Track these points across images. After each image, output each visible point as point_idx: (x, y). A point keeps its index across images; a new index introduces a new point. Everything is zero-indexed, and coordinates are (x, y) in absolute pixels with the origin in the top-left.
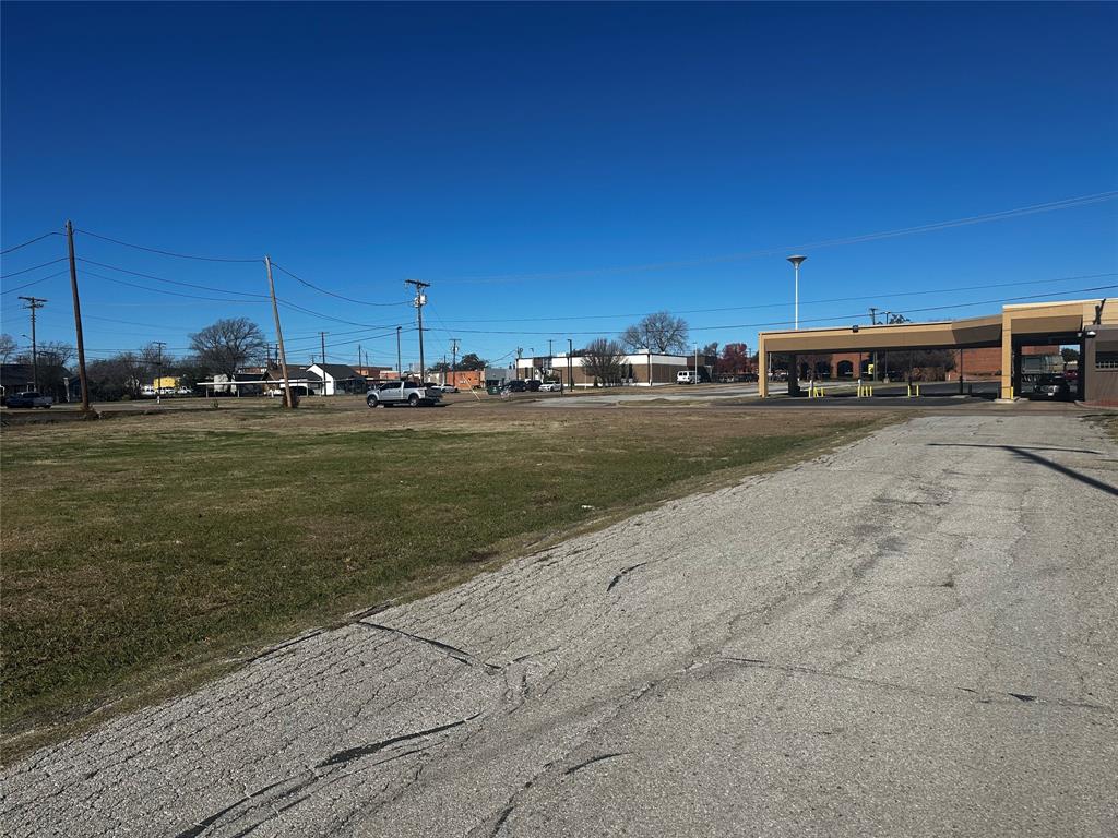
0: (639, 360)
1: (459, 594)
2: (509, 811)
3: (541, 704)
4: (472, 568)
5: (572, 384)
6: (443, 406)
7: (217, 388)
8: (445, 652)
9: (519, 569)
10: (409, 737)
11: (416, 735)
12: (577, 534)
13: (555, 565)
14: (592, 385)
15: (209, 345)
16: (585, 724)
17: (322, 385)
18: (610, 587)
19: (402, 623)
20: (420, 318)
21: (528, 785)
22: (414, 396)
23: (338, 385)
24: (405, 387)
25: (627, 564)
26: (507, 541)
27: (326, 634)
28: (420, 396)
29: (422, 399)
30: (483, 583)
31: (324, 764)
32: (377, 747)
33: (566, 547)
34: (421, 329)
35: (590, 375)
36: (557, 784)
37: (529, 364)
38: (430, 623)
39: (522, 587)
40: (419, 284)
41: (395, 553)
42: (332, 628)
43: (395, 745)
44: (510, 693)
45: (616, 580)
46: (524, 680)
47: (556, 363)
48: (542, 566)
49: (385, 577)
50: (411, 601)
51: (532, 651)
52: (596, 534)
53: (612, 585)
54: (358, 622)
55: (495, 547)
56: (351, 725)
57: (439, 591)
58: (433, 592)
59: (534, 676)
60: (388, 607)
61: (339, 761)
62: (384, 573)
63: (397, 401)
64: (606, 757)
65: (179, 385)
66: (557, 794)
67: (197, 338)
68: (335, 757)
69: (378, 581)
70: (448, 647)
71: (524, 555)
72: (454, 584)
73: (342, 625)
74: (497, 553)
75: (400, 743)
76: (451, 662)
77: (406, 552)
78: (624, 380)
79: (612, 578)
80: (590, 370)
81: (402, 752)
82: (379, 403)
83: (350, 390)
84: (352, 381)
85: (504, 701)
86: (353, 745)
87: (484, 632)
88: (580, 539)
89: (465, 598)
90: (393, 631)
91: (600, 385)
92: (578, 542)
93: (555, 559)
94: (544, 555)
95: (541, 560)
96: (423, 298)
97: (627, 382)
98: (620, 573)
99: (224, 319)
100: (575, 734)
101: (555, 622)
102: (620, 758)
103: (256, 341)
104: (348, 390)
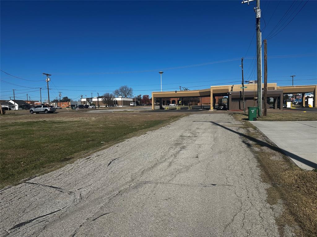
0: (119, 99)
1: (60, 171)
2: (74, 235)
3: (86, 202)
4: (65, 163)
5: (99, 106)
6: (56, 113)
8: (55, 189)
9: (80, 162)
10: (42, 216)
11: (45, 216)
12: (99, 151)
13: (91, 160)
14: (105, 106)
16: (99, 206)
17: (14, 107)
18: (108, 165)
19: (40, 182)
20: (48, 85)
21: (81, 226)
22: (46, 110)
23: (20, 107)
24: (43, 107)
25: (114, 158)
26: (76, 154)
27: (13, 187)
28: (48, 110)
29: (49, 111)
30: (68, 167)
31: (12, 229)
32: (31, 221)
33: (95, 154)
34: (48, 89)
35: (105, 104)
36: (90, 224)
37: (85, 100)
38: (50, 181)
39: (81, 167)
40: (47, 75)
41: (38, 159)
42: (16, 185)
43: (37, 219)
44: (76, 199)
45: (110, 163)
46: (81, 195)
47: (94, 100)
48: (87, 161)
49: (35, 167)
50: (43, 174)
51: (83, 186)
52: (105, 150)
53: (109, 164)
54: (25, 182)
55: (73, 156)
56: (22, 215)
57: (53, 171)
58: (51, 171)
59: (84, 193)
60: (36, 177)
61: (17, 227)
62: (35, 166)
63: (40, 112)
64: (105, 214)
66: (90, 227)
68: (16, 226)
69: (33, 169)
70: (56, 187)
71: (82, 158)
72: (58, 168)
73: (19, 184)
74: (73, 158)
75: (39, 219)
76: (57, 192)
77: (43, 159)
78: (115, 105)
79: (109, 162)
80: (104, 102)
81: (39, 221)
82: (34, 112)
83: (24, 108)
84: (24, 105)
85: (74, 202)
86: (22, 221)
87: (68, 182)
88: (100, 152)
89: (62, 172)
90: (37, 184)
91: (107, 106)
92: (99, 153)
93: (91, 158)
94: (88, 157)
95: (87, 159)
96: (49, 79)
97: (116, 105)
98: (111, 161)
100: (96, 209)
101: (91, 177)
102: (109, 214)
104: (23, 108)
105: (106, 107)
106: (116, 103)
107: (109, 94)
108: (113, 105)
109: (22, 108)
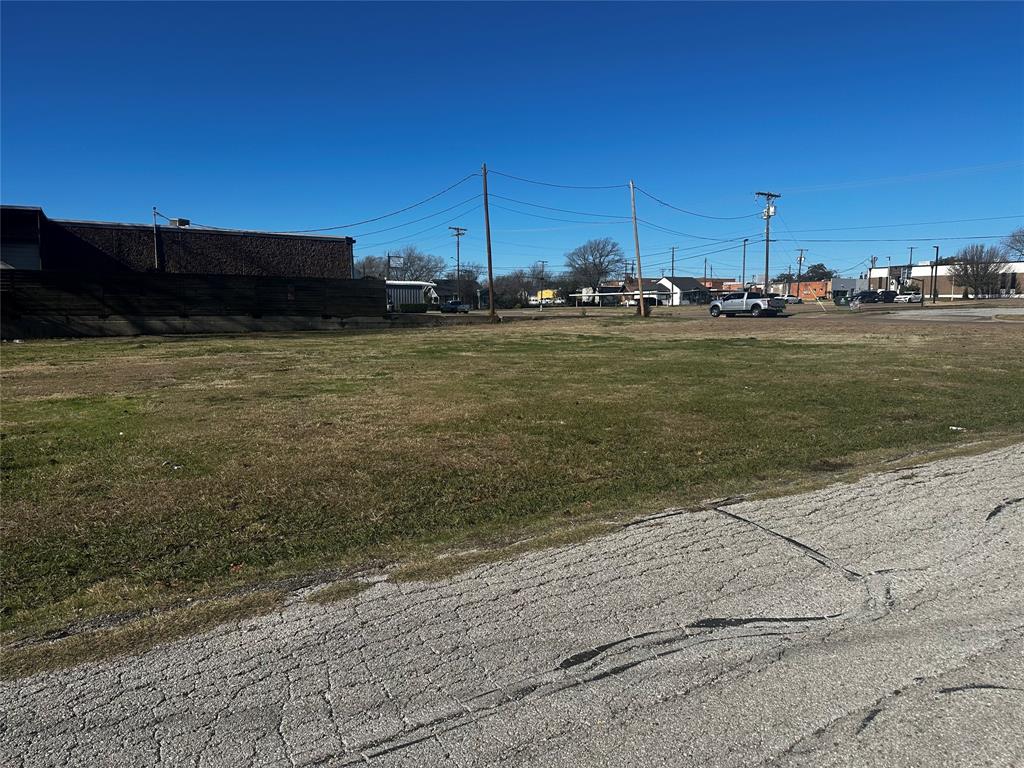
1: (814, 499)
2: (876, 712)
3: (909, 619)
4: (826, 476)
5: (936, 295)
6: (786, 316)
7: (585, 299)
8: (802, 551)
9: (879, 485)
10: (769, 620)
11: (776, 620)
12: (947, 456)
13: (921, 485)
14: (961, 296)
15: (580, 262)
16: (961, 649)
17: (669, 296)
18: (990, 515)
19: (757, 517)
20: (768, 229)
21: (897, 693)
22: (756, 306)
23: (684, 296)
24: (748, 298)
25: (1011, 494)
26: (860, 455)
27: (688, 515)
28: (763, 307)
29: (764, 310)
30: (838, 492)
31: (693, 626)
32: (739, 622)
33: (933, 467)
34: (768, 241)
35: (959, 286)
36: (929, 700)
37: (884, 273)
38: (785, 522)
39: (882, 502)
40: (769, 196)
41: (743, 452)
42: (693, 511)
43: (757, 624)
44: (873, 601)
45: (998, 509)
46: (888, 592)
47: (916, 272)
48: (905, 484)
49: (734, 473)
50: (765, 499)
51: (896, 566)
52: (972, 459)
53: (993, 514)
54: (716, 509)
55: (848, 459)
56: (715, 597)
57: (792, 493)
58: (787, 493)
59: (899, 591)
60: (742, 500)
61: (706, 626)
62: (734, 470)
63: (739, 311)
64: (990, 687)
65: (556, 296)
66: (930, 710)
67: (571, 257)
68: (702, 621)
69: (729, 476)
70: (805, 547)
71: (884, 470)
72: (808, 489)
73: (701, 510)
74: (850, 465)
75: (761, 624)
76: (808, 560)
77: (755, 453)
78: (1004, 291)
79: (993, 507)
80: (959, 280)
81: (764, 631)
82: (722, 312)
83: (694, 301)
84: (697, 292)
85: (866, 607)
86: (718, 616)
87: (843, 540)
88: (951, 461)
89: (820, 504)
90: (749, 523)
91: (970, 296)
92: (948, 465)
93: (920, 479)
94: (907, 473)
95: (904, 478)
96: (772, 209)
97: (1008, 293)
98: (1003, 503)
99: (592, 239)
100: (951, 656)
101: (922, 542)
102: (1003, 691)
103: (617, 258)
104: (692, 301)
105: (966, 297)
106: (1013, 281)
107: (985, 250)
108: (999, 293)
109: (689, 299)
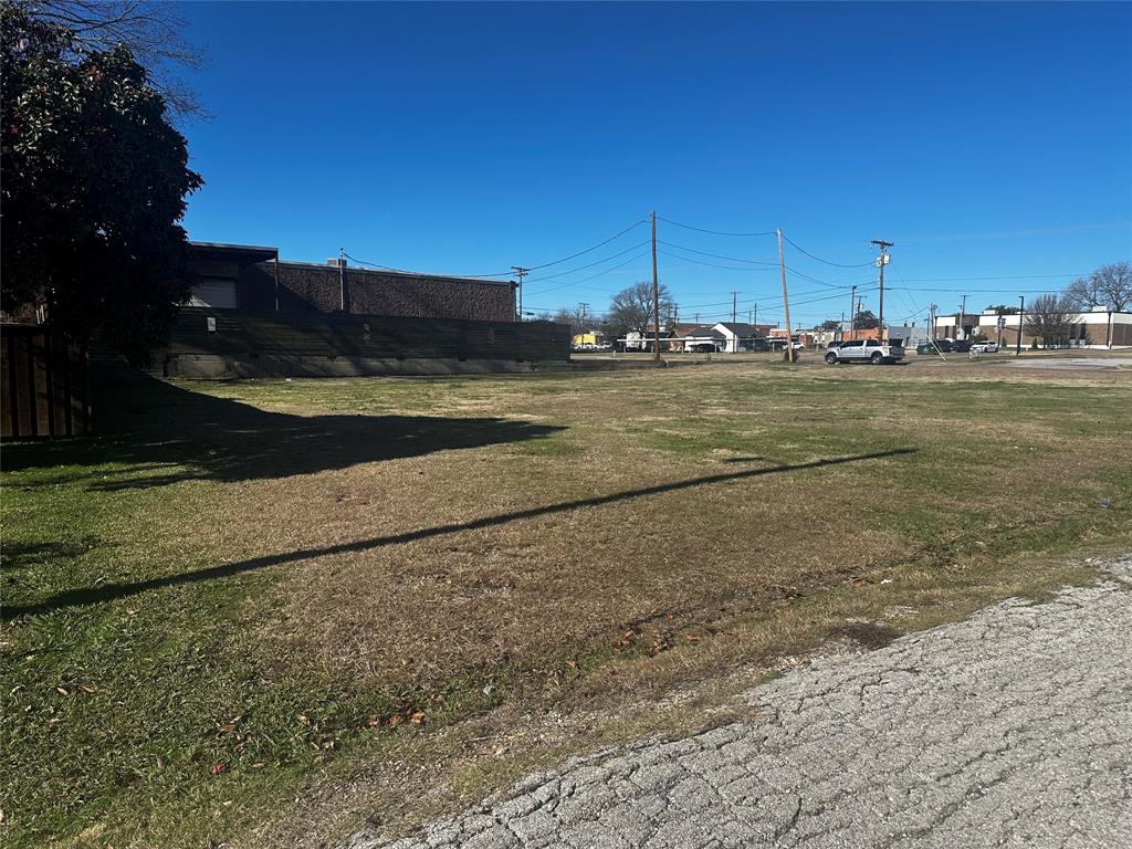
0: (1097, 318)
20: (882, 278)
22: (877, 354)
24: (867, 345)
28: (884, 355)
29: (887, 357)
34: (882, 289)
37: (951, 322)
40: (883, 244)
63: (858, 359)
82: (838, 359)
83: (751, 348)
96: (887, 258)
97: (1077, 343)
105: (1035, 347)
106: (1083, 332)
107: (1058, 301)
108: (1069, 344)
109: (746, 346)
